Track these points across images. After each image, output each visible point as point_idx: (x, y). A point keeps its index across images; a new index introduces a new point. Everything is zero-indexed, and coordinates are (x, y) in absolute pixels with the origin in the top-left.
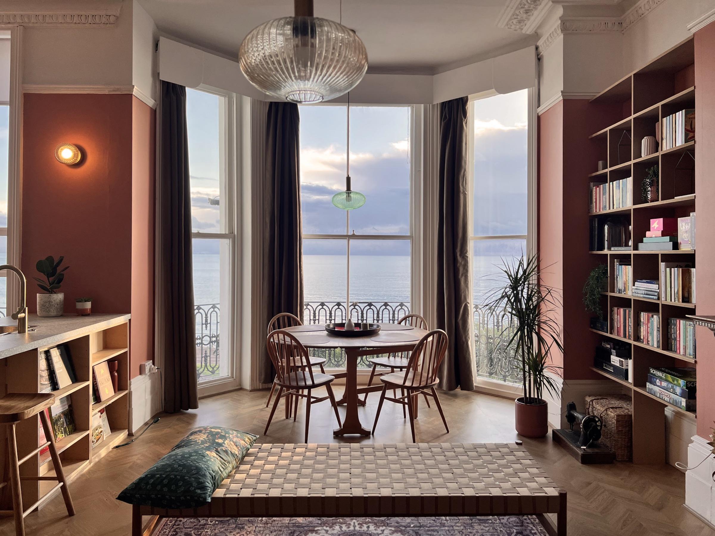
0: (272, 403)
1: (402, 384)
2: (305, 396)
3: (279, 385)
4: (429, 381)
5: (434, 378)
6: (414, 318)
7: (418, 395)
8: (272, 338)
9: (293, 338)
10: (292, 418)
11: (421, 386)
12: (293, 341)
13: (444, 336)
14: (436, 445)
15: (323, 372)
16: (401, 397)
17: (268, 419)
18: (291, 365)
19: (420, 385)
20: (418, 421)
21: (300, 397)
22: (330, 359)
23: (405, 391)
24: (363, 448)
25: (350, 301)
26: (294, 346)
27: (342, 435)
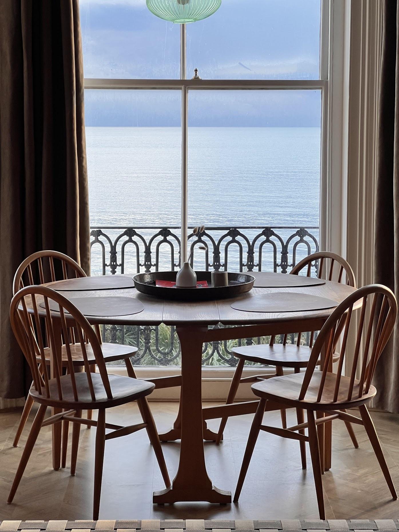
0: (25, 437)
1: (297, 398)
2: (94, 423)
3: (39, 400)
4: (355, 393)
5: (365, 386)
6: (328, 261)
7: (333, 421)
8: (21, 303)
9: (64, 303)
10: (68, 468)
11: (338, 402)
12: (65, 310)
13: (388, 299)
14: (367, 524)
15: (131, 374)
16: (296, 424)
17: (15, 472)
18: (63, 360)
19: (335, 400)
20: (331, 475)
21: (83, 427)
22: (148, 348)
23: (305, 412)
24: (211, 529)
25: (188, 225)
26: (68, 319)
27: (172, 504)
